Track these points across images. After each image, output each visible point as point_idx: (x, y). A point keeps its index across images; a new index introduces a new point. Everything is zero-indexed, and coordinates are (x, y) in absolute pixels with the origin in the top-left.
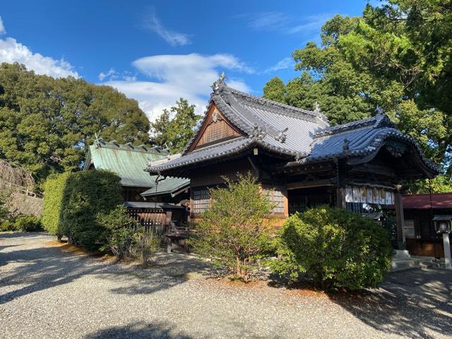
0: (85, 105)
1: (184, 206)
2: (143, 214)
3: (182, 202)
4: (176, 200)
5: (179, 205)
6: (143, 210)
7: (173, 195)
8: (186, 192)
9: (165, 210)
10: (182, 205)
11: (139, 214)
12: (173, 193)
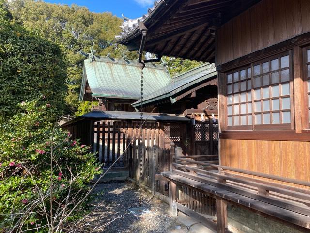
0: (84, 26)
1: (189, 118)
2: (129, 130)
3: (186, 112)
4: (178, 108)
5: (182, 116)
6: (129, 123)
7: (174, 101)
8: (194, 95)
9: (162, 124)
10: (186, 116)
11: (124, 130)
12: (174, 96)
